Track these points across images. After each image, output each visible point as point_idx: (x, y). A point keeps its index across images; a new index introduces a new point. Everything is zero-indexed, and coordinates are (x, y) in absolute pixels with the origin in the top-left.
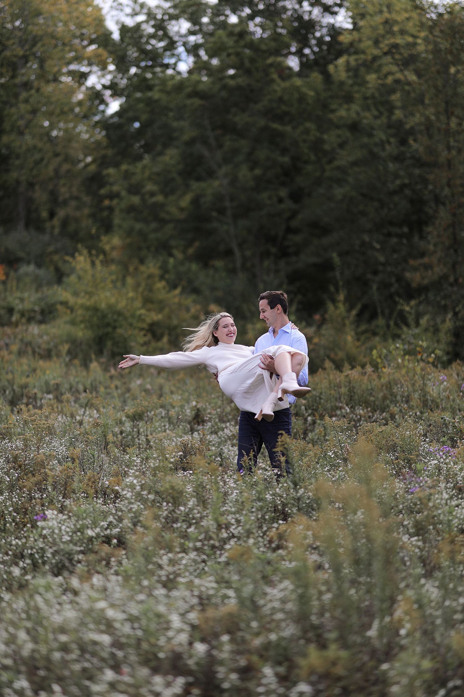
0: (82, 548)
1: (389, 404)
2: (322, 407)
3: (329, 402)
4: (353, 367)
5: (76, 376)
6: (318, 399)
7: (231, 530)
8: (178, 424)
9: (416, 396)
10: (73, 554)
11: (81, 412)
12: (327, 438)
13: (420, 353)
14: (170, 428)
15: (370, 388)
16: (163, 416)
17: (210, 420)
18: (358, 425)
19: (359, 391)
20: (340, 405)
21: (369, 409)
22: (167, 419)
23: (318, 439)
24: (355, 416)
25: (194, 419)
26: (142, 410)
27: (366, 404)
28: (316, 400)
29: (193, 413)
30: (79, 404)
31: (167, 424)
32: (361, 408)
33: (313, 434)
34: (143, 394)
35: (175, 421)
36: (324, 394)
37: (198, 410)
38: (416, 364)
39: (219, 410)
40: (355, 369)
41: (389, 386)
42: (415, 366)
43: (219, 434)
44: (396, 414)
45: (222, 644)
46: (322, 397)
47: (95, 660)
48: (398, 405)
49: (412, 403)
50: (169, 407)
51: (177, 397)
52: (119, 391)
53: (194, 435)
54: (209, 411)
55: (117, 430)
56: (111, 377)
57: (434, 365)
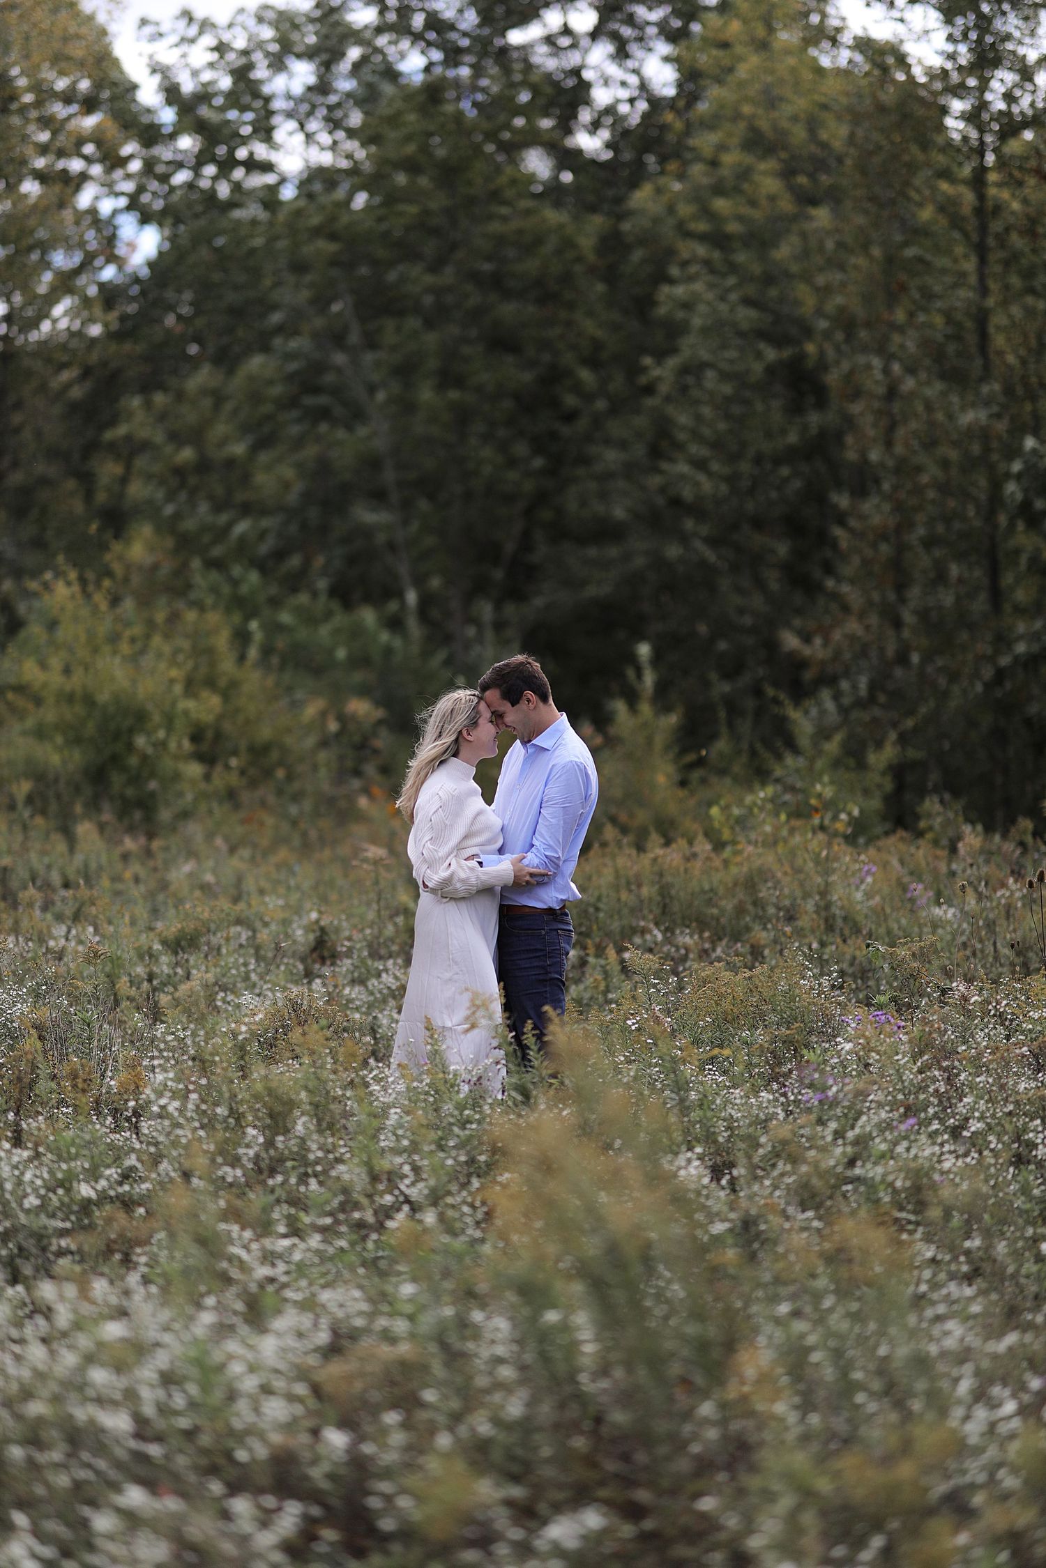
0: (68, 1225)
1: (751, 925)
2: (599, 929)
3: (616, 917)
4: (668, 842)
5: (44, 853)
6: (591, 910)
7: (402, 1187)
8: (278, 960)
9: (810, 906)
10: (49, 1237)
11: (60, 930)
12: (610, 996)
13: (817, 810)
14: (259, 970)
15: (707, 887)
16: (244, 943)
17: (349, 953)
18: (681, 969)
19: (682, 894)
20: (642, 923)
21: (707, 934)
22: (252, 951)
23: (591, 998)
24: (673, 950)
25: (314, 950)
26: (196, 929)
27: (700, 923)
28: (586, 911)
29: (311, 937)
30: (53, 914)
31: (253, 961)
32: (688, 931)
33: (581, 987)
34: (198, 893)
35: (270, 955)
36: (604, 900)
37: (322, 930)
38: (810, 835)
39: (368, 931)
40: (674, 846)
41: (750, 884)
42: (806, 841)
43: (369, 984)
44: (765, 946)
45: (384, 1431)
46: (601, 906)
47: (102, 1464)
48: (769, 926)
49: (800, 923)
50: (258, 924)
51: (274, 903)
52: (142, 888)
53: (314, 986)
54: (347, 933)
55: (140, 970)
56: (125, 857)
57: (850, 840)
